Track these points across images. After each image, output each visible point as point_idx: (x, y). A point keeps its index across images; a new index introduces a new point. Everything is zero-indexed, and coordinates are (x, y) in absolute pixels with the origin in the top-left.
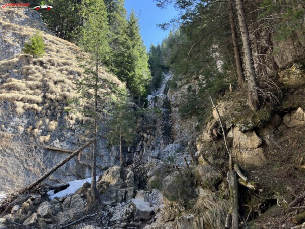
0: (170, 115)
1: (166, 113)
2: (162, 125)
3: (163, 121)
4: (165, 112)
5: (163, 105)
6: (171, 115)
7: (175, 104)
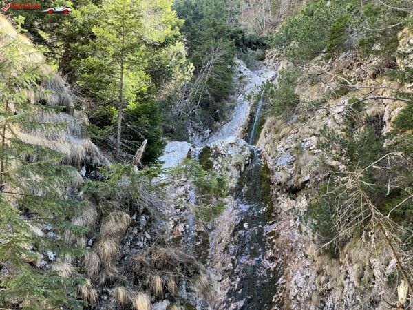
1: (252, 220)
3: (239, 254)
6: (273, 228)
7: (288, 180)
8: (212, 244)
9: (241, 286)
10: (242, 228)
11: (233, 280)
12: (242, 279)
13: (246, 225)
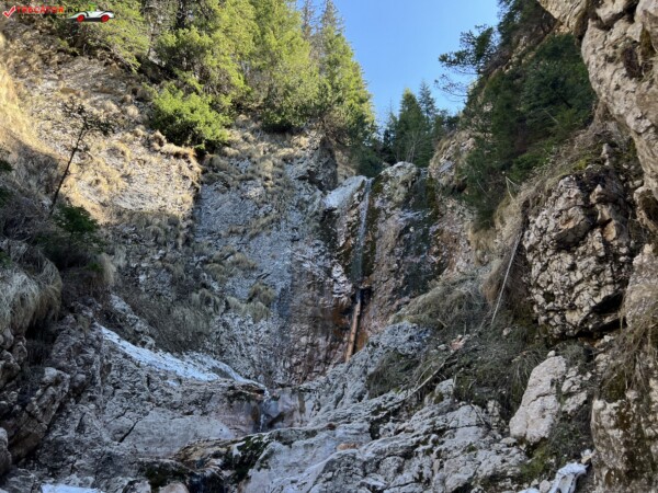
0: (433, 228)
1: (418, 224)
2: (396, 273)
3: (405, 254)
4: (412, 222)
5: (408, 198)
6: (439, 227)
7: (450, 182)
8: (378, 250)
9: (405, 283)
10: (409, 232)
11: (398, 279)
12: (407, 276)
13: (411, 230)
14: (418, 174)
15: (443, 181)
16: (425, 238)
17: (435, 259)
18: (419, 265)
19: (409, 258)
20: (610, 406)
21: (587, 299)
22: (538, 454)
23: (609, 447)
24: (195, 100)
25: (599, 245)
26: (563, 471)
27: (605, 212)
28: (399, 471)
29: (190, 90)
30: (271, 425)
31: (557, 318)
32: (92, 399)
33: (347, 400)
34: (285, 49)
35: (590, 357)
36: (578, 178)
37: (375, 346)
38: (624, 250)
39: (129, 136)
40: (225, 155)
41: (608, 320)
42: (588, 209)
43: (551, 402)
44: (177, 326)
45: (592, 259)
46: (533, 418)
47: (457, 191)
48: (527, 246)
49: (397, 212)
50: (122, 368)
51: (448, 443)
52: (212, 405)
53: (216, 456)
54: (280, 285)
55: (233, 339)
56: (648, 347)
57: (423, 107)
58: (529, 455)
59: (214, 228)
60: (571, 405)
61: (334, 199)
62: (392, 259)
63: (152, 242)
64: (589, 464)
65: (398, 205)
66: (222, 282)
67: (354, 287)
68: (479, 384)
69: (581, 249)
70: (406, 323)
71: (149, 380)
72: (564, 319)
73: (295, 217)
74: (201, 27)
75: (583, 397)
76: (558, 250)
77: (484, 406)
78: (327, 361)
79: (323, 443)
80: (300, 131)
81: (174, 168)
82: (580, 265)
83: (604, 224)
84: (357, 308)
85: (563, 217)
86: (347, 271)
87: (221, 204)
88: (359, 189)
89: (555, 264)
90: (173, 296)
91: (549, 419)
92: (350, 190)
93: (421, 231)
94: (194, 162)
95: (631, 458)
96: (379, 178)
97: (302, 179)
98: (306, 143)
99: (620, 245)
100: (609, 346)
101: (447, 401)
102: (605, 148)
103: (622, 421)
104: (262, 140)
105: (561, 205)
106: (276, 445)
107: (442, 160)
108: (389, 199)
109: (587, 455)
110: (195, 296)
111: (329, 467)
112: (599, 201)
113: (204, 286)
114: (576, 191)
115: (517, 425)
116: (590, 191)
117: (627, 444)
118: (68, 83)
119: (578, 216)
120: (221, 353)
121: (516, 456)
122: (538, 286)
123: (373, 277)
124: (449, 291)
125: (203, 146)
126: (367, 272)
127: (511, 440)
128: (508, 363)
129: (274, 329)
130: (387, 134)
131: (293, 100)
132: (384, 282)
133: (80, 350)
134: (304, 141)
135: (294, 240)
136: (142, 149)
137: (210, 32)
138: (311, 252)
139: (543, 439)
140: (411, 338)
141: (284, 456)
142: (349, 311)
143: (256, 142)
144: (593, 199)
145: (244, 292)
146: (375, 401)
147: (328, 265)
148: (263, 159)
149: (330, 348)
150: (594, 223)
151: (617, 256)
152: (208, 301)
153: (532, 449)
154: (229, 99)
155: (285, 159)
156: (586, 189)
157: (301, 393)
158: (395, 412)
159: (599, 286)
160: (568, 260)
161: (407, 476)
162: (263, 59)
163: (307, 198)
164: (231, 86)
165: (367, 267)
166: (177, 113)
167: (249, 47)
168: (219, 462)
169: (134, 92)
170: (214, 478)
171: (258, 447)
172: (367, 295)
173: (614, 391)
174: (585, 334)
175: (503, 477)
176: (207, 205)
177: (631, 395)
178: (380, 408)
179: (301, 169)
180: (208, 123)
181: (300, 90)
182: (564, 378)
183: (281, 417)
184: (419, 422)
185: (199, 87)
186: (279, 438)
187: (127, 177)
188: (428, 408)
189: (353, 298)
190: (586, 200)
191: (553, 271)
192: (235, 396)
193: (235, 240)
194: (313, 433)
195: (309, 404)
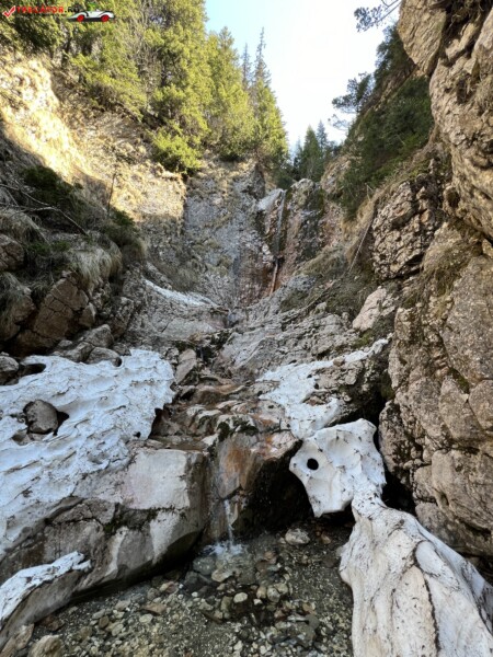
8: (288, 235)
9: (303, 254)
10: (306, 224)
11: (299, 252)
12: (304, 250)
13: (308, 222)
14: (314, 187)
15: (329, 191)
16: (315, 227)
17: (320, 240)
18: (311, 244)
19: (306, 240)
20: (406, 311)
21: (404, 257)
22: (365, 336)
23: (402, 330)
24: (179, 140)
25: (416, 225)
26: (377, 343)
27: (424, 204)
28: (296, 345)
29: (175, 133)
30: (232, 326)
31: (386, 269)
32: (146, 312)
33: (270, 314)
34: (232, 99)
35: (400, 288)
36: (411, 182)
37: (285, 287)
38: (430, 228)
39: (142, 167)
40: (198, 177)
41: (413, 269)
42: (414, 203)
43: (376, 312)
44: (182, 279)
45: (411, 234)
46: (365, 320)
47: (336, 197)
48: (374, 227)
49: (301, 211)
50: (157, 299)
51: (321, 332)
52: (203, 316)
53: (207, 338)
54: (234, 256)
55: (210, 286)
56: (433, 280)
57: (319, 140)
58: (361, 336)
59: (196, 224)
60: (386, 313)
61: (263, 204)
62: (296, 241)
63: (163, 233)
64: (391, 340)
65: (301, 207)
66: (203, 255)
67: (275, 257)
68: (339, 304)
69: (406, 228)
70: (302, 275)
71: (171, 305)
72: (389, 269)
73: (241, 216)
74: (178, 84)
75: (393, 308)
76: (392, 229)
77: (340, 315)
78: (259, 297)
79: (258, 333)
80: (242, 160)
81: (171, 187)
82: (403, 237)
83: (422, 212)
84: (276, 269)
85: (398, 209)
86: (270, 248)
87: (199, 209)
88: (279, 197)
89: (389, 238)
90: (178, 263)
91: (373, 319)
92: (272, 198)
93: (313, 223)
94: (181, 183)
95: (413, 335)
96: (290, 190)
97: (244, 191)
98: (247, 167)
99: (429, 225)
100: (412, 282)
101: (322, 313)
102: (432, 162)
103: (411, 318)
104: (220, 166)
105: (398, 201)
106: (236, 334)
107: (329, 177)
108: (296, 203)
109: (390, 335)
110: (189, 263)
111: (262, 343)
112: (421, 198)
113: (194, 257)
114: (409, 191)
115: (356, 323)
116: (417, 191)
117: (412, 328)
118: (102, 132)
119: (407, 207)
120: (204, 293)
121: (354, 337)
122: (377, 251)
123: (285, 251)
124: (327, 256)
125: (185, 172)
126: (282, 248)
127: (352, 330)
128: (355, 293)
129: (232, 280)
130: (296, 160)
131: (238, 138)
132: (291, 254)
133: (136, 288)
134: (245, 166)
135: (241, 230)
136: (151, 176)
137: (183, 88)
138: (250, 237)
139: (369, 329)
140: (305, 283)
141: (240, 339)
142: (271, 270)
143: (216, 168)
144: (418, 197)
145: (215, 261)
146: (285, 314)
147: (260, 244)
148: (221, 179)
149: (261, 290)
150: (417, 211)
151: (426, 231)
152: (196, 266)
153: (362, 333)
154: (199, 139)
155: (234, 179)
156: (415, 190)
157: (246, 311)
158: (294, 319)
159: (412, 249)
160: (397, 234)
161: (299, 347)
162: (218, 107)
163: (248, 204)
164: (200, 129)
165: (282, 245)
166: (169, 150)
167: (209, 99)
168: (209, 341)
169: (142, 136)
170: (207, 348)
171: (227, 335)
172: (281, 262)
173: (410, 303)
174: (400, 277)
175: (346, 346)
176: (191, 210)
177: (419, 305)
178: (287, 317)
179: (244, 185)
180: (188, 156)
181: (243, 130)
182: (384, 300)
183: (237, 322)
184: (306, 323)
185: (180, 131)
186: (237, 331)
187: (145, 193)
188: (312, 315)
189: (274, 263)
190: (414, 197)
191: (388, 242)
192: (213, 312)
193: (207, 231)
194: (253, 329)
195: (251, 316)
